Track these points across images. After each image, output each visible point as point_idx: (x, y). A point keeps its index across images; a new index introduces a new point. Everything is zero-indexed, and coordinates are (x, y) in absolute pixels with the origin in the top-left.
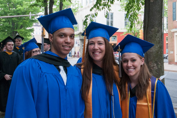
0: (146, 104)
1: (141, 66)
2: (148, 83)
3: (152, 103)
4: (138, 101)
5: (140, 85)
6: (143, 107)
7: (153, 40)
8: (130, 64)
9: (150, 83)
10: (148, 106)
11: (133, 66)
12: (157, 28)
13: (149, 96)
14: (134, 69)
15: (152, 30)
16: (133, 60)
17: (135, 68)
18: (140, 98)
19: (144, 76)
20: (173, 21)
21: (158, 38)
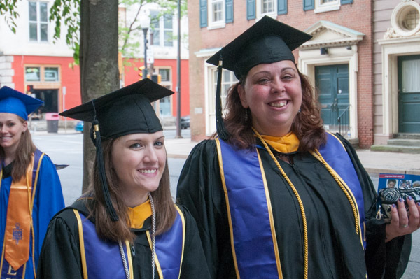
0: (25, 188)
1: (23, 133)
2: (30, 159)
3: (33, 186)
4: (12, 183)
5: (19, 161)
6: (20, 193)
7: (98, 86)
8: (5, 129)
9: (33, 158)
10: (27, 191)
11: (10, 133)
13: (29, 176)
14: (11, 137)
15: (96, 65)
16: (11, 124)
17: (13, 135)
18: (17, 179)
19: (26, 148)
20: (202, 28)
21: (109, 81)
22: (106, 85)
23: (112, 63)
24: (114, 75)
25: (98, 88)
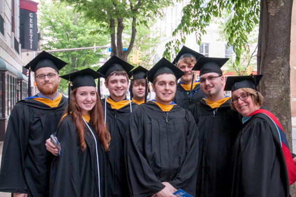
7: (273, 78)
12: (280, 60)
15: (272, 62)
21: (283, 75)
22: (280, 78)
23: (286, 61)
24: (287, 70)
25: (274, 80)
